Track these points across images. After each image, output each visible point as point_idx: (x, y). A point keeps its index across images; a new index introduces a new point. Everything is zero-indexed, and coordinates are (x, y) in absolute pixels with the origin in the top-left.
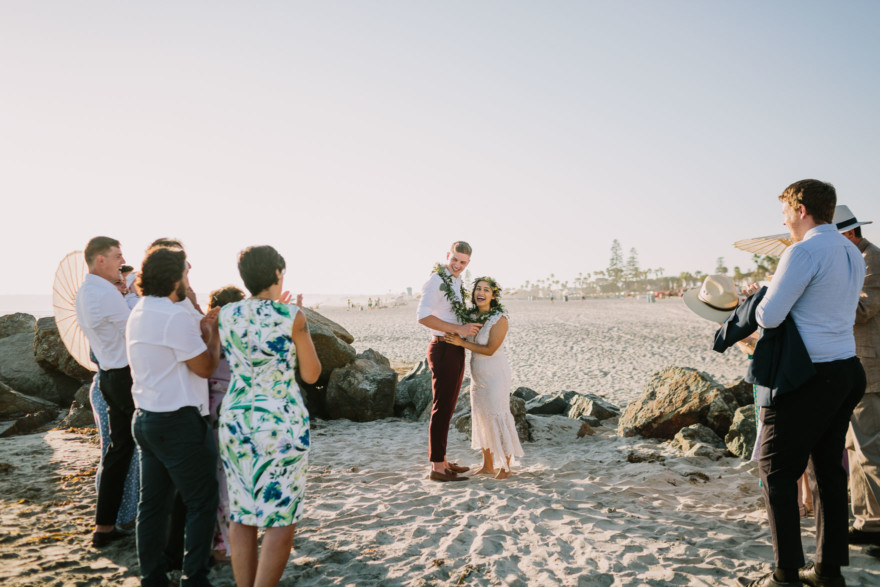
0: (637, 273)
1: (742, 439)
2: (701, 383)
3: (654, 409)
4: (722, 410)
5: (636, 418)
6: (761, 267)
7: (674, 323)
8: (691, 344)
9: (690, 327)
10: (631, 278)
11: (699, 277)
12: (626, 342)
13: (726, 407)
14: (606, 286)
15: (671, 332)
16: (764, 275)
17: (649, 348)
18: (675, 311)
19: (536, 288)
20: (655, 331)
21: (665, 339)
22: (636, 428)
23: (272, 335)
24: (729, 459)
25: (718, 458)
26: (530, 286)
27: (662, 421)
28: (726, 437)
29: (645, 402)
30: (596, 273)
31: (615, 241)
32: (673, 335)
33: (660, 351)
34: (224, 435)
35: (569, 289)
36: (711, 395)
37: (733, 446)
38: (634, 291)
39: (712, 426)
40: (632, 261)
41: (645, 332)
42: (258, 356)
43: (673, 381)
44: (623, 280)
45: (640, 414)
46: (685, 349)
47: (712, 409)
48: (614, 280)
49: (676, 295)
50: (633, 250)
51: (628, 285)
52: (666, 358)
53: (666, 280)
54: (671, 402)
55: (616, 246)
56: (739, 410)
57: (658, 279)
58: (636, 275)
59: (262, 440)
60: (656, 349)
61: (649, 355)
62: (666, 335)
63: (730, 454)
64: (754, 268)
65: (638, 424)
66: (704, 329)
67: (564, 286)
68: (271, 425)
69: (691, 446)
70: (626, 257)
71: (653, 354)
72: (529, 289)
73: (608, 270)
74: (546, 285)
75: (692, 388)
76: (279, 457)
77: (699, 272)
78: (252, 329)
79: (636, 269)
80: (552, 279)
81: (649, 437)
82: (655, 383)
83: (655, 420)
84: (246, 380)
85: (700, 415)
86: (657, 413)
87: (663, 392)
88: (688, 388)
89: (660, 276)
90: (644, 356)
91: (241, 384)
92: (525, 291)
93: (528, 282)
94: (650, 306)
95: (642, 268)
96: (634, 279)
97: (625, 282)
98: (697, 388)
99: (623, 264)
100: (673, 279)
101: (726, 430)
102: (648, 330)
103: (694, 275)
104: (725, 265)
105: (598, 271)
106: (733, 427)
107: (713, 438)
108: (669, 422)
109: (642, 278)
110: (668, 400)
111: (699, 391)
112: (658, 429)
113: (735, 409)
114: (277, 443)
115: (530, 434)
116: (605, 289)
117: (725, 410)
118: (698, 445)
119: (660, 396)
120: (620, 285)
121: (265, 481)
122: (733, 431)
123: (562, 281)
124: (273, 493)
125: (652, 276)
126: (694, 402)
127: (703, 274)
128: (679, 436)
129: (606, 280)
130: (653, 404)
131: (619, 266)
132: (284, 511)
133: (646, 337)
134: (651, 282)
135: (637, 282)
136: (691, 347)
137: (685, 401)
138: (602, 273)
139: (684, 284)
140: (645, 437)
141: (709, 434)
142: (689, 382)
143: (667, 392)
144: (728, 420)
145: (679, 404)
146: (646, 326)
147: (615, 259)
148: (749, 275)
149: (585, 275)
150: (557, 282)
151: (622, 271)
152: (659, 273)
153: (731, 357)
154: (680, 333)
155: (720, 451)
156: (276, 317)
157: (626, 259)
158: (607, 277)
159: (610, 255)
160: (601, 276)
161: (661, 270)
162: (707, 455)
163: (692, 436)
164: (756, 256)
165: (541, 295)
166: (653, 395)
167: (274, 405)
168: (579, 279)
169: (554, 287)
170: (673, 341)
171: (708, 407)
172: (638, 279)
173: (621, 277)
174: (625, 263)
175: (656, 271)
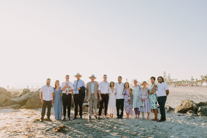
0: (170, 80)
1: (200, 113)
2: (192, 103)
3: (182, 107)
4: (196, 108)
5: (179, 109)
6: (203, 79)
7: (182, 92)
8: (186, 97)
9: (186, 93)
10: (168, 81)
11: (186, 81)
12: (171, 96)
13: (197, 107)
15: (181, 94)
16: (204, 81)
17: (176, 98)
18: (181, 90)
20: (177, 94)
21: (180, 96)
22: (179, 111)
24: (198, 116)
25: (196, 116)
27: (184, 110)
28: (197, 112)
29: (180, 106)
31: (165, 72)
32: (182, 95)
33: (179, 98)
36: (194, 105)
37: (199, 114)
38: (170, 84)
39: (194, 111)
40: (169, 77)
41: (175, 94)
43: (186, 102)
45: (179, 108)
46: (185, 98)
47: (194, 107)
49: (181, 86)
50: (169, 74)
52: (181, 100)
53: (178, 82)
54: (186, 106)
56: (200, 107)
57: (176, 82)
60: (178, 98)
61: (176, 99)
62: (180, 95)
63: (198, 115)
64: (201, 79)
65: (179, 110)
66: (189, 94)
69: (190, 114)
70: (167, 76)
71: (178, 99)
75: (190, 103)
77: (186, 80)
79: (170, 79)
80: (148, 81)
81: (181, 113)
82: (182, 103)
83: (183, 109)
85: (192, 108)
86: (183, 108)
87: (184, 104)
88: (189, 103)
89: (176, 81)
90: (175, 99)
94: (174, 88)
95: (172, 79)
96: (169, 82)
97: (167, 82)
98: (191, 103)
100: (180, 82)
101: (197, 111)
102: (176, 94)
103: (185, 81)
104: (193, 78)
106: (198, 110)
107: (194, 113)
108: (185, 110)
109: (172, 81)
110: (185, 106)
111: (191, 104)
112: (183, 111)
113: (199, 107)
115: (158, 111)
117: (197, 108)
118: (192, 114)
119: (183, 105)
122: (199, 111)
125: (174, 81)
126: (191, 106)
127: (188, 80)
128: (188, 112)
130: (182, 106)
133: (175, 95)
134: (174, 82)
136: (187, 98)
137: (188, 106)
139: (183, 83)
140: (180, 113)
141: (193, 112)
142: (189, 102)
143: (185, 104)
144: (197, 109)
145: (187, 106)
146: (175, 93)
148: (200, 81)
151: (166, 79)
152: (176, 80)
153: (196, 100)
154: (183, 95)
155: (196, 115)
162: (194, 115)
163: (190, 112)
164: (202, 76)
166: (182, 105)
170: (182, 96)
171: (193, 107)
172: (170, 81)
173: (166, 81)
174: (167, 77)
175: (175, 79)
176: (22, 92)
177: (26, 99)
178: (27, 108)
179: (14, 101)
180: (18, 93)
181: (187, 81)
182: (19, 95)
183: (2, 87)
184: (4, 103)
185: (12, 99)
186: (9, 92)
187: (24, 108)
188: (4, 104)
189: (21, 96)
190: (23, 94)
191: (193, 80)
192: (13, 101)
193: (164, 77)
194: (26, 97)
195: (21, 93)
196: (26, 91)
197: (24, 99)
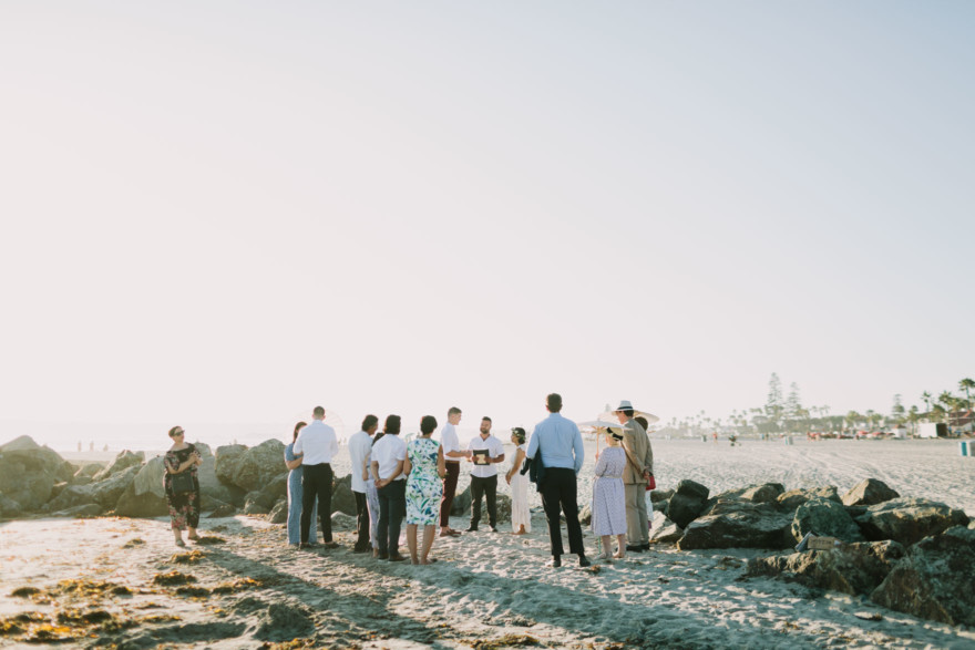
0: (799, 411)
10: (792, 417)
11: (869, 417)
14: (766, 425)
19: (684, 427)
23: (431, 452)
26: (677, 423)
30: (753, 410)
31: (774, 374)
34: (409, 490)
35: (721, 428)
38: (796, 431)
40: (793, 398)
42: (425, 460)
44: (783, 418)
48: (772, 418)
49: (835, 437)
50: (793, 385)
51: (790, 425)
53: (833, 419)
55: (775, 380)
57: (823, 418)
58: (797, 414)
59: (426, 491)
67: (717, 424)
68: (430, 486)
72: (677, 427)
73: (766, 407)
74: (696, 423)
76: (432, 498)
77: (870, 411)
78: (423, 450)
79: (799, 407)
80: (702, 416)
84: (420, 469)
89: (825, 415)
91: (417, 470)
92: (673, 430)
93: (675, 419)
96: (796, 418)
97: (786, 421)
99: (783, 400)
103: (863, 415)
104: (902, 404)
105: (755, 407)
109: (805, 416)
114: (431, 493)
116: (762, 428)
120: (780, 424)
121: (426, 507)
123: (714, 419)
124: (428, 512)
125: (816, 415)
129: (765, 418)
131: (778, 403)
132: (432, 519)
134: (815, 421)
135: (800, 421)
138: (759, 410)
147: (773, 395)
149: (740, 412)
150: (709, 420)
151: (782, 408)
152: (824, 412)
156: (432, 445)
157: (786, 395)
158: (764, 414)
159: (768, 390)
160: (758, 414)
161: (826, 408)
165: (690, 434)
167: (431, 478)
168: (733, 417)
169: (705, 426)
172: (800, 418)
173: (781, 415)
174: (785, 400)
175: (822, 409)
176: (112, 461)
177: (122, 485)
178: (121, 515)
179: (83, 495)
180: (99, 467)
181: (874, 413)
182: (103, 473)
183: (45, 447)
184: (48, 501)
185: (76, 488)
186: (67, 464)
187: (111, 515)
188: (46, 506)
189: (107, 475)
190: (117, 469)
191: (901, 409)
192: (76, 494)
193: (773, 397)
194: (122, 480)
195: (108, 468)
196: (126, 459)
197: (117, 489)
